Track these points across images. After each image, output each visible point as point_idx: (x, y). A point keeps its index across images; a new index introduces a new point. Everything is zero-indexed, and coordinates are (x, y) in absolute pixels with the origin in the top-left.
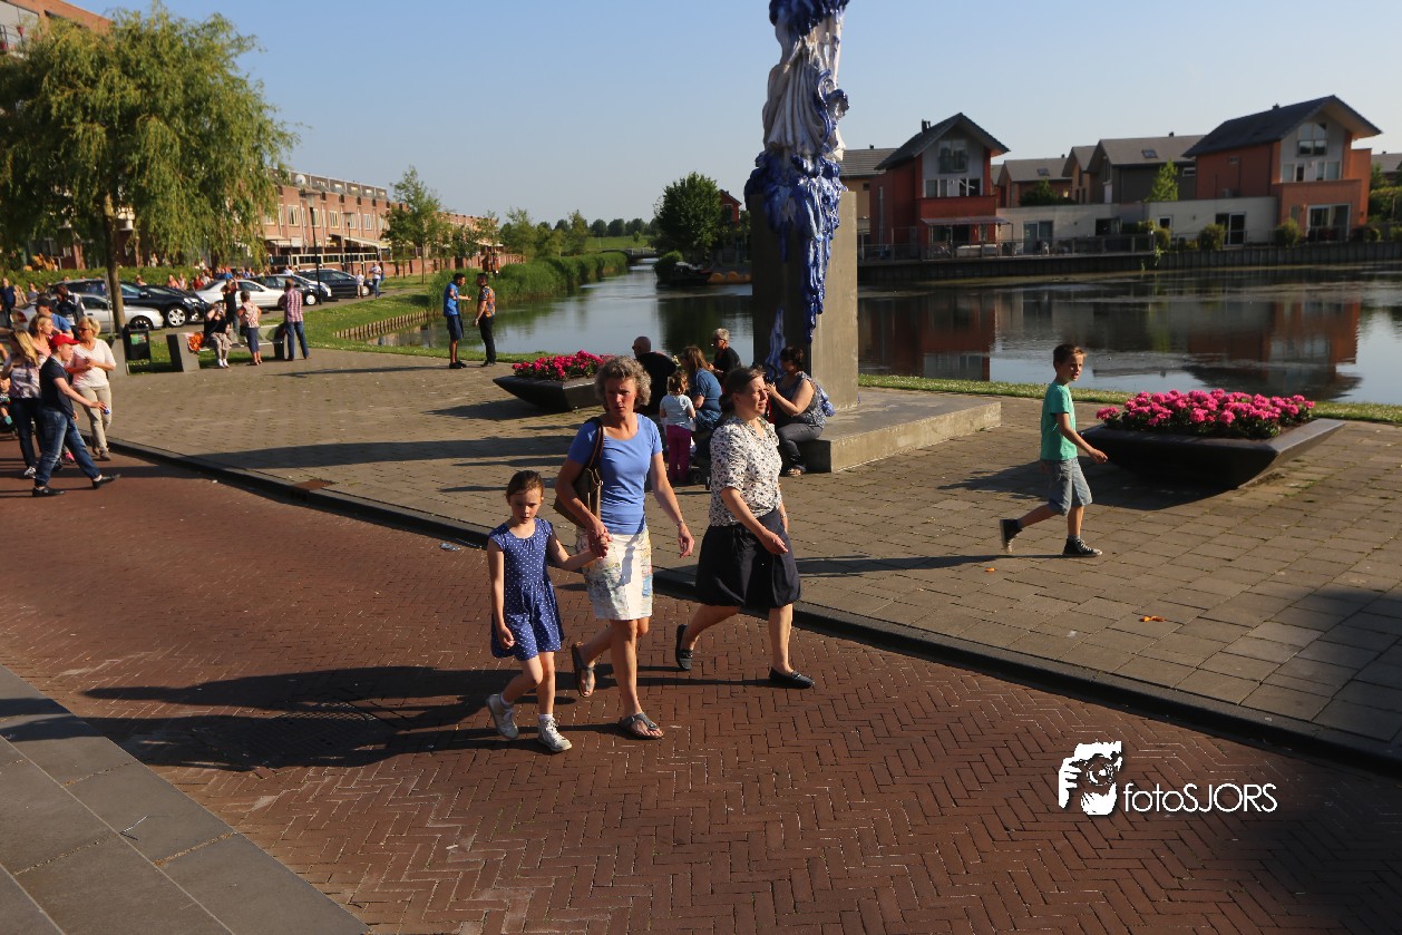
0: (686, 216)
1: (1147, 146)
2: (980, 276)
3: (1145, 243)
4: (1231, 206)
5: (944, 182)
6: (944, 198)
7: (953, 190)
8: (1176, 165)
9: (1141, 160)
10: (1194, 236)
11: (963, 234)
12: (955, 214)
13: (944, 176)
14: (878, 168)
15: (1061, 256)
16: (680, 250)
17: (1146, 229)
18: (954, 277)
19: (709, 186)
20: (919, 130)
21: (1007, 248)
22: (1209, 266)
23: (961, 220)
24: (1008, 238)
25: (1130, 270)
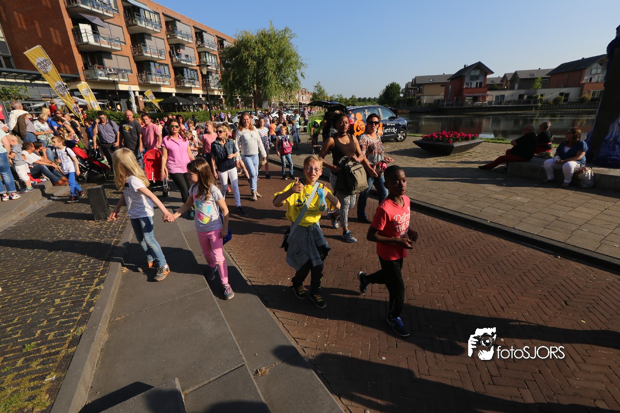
0: (391, 94)
1: (531, 72)
2: (481, 111)
3: (536, 102)
4: (565, 90)
5: (471, 83)
6: (471, 88)
7: (474, 85)
8: (541, 78)
9: (529, 77)
10: (552, 100)
11: (475, 99)
12: (475, 93)
13: (471, 81)
14: (448, 80)
15: (507, 106)
16: (388, 104)
17: (536, 97)
18: (472, 112)
19: (398, 85)
20: (463, 67)
21: (490, 103)
22: (556, 109)
23: (476, 95)
24: (491, 100)
25: (529, 110)
